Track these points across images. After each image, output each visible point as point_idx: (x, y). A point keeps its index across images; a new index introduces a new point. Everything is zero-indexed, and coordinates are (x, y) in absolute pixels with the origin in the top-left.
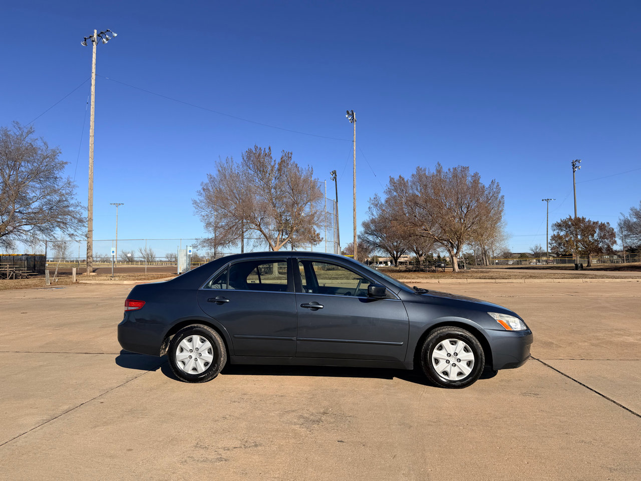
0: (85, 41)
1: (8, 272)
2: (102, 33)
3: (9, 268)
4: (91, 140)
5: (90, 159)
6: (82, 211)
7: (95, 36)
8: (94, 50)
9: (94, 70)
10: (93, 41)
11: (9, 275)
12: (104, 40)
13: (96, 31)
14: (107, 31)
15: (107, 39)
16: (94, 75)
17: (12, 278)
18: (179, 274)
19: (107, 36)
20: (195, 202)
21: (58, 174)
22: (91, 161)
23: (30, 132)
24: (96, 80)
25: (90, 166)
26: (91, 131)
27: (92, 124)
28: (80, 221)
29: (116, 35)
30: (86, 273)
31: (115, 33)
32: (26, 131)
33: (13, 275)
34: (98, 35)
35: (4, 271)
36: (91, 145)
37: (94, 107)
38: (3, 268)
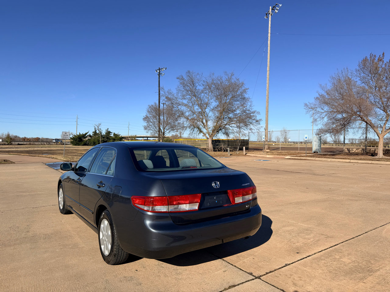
0: (267, 15)
2: (274, 7)
3: (223, 146)
4: (268, 73)
5: (267, 84)
6: (257, 115)
7: (270, 10)
8: (270, 19)
9: (269, 31)
10: (269, 14)
11: (223, 149)
12: (276, 11)
13: (271, 7)
14: (276, 4)
15: (277, 10)
16: (269, 35)
17: (224, 151)
18: (313, 152)
19: (277, 8)
20: (306, 105)
21: (246, 96)
23: (232, 75)
24: (270, 37)
25: (267, 89)
26: (268, 68)
27: (268, 63)
28: (257, 121)
29: (281, 5)
30: (264, 150)
31: (280, 4)
32: (230, 75)
33: (225, 149)
34: (272, 9)
35: (221, 147)
36: (268, 76)
37: (269, 53)
38: (221, 146)
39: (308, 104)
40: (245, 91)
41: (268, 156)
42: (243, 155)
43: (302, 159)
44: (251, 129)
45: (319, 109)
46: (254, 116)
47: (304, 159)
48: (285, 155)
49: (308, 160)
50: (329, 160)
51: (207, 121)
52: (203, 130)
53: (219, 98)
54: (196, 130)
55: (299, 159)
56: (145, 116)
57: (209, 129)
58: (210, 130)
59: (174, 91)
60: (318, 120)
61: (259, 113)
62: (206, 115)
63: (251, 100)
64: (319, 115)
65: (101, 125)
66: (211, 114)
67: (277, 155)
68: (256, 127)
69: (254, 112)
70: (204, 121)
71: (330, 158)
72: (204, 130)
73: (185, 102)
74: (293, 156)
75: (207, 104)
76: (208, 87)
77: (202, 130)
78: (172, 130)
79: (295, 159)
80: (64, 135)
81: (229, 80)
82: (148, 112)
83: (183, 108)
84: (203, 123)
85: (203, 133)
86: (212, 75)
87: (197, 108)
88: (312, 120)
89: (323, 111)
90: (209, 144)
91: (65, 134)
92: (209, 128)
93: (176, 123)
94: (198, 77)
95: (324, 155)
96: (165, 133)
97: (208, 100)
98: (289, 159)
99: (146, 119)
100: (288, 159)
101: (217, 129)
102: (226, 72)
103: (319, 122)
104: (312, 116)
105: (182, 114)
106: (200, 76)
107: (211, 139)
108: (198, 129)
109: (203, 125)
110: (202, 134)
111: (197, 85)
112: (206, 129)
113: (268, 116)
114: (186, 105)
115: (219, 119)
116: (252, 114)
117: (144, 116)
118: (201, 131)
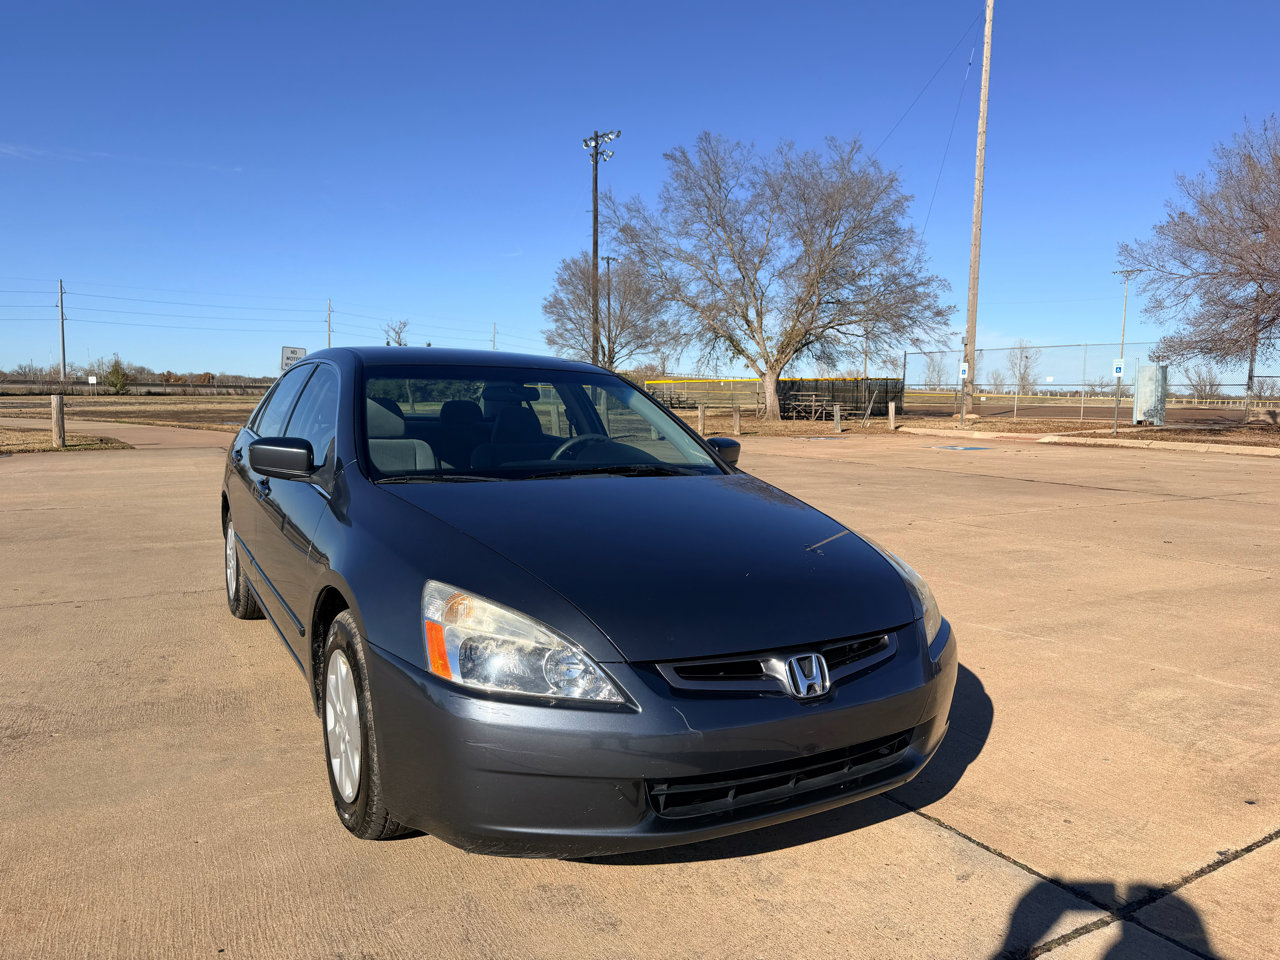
1: (813, 409)
3: (816, 401)
4: (980, 140)
5: (977, 182)
6: (939, 292)
11: (816, 413)
17: (819, 418)
18: (1135, 423)
20: (1125, 249)
21: (903, 223)
22: (977, 185)
23: (856, 148)
25: (976, 197)
26: (980, 122)
27: (983, 106)
28: (939, 313)
30: (959, 415)
32: (848, 149)
33: (821, 413)
35: (806, 406)
36: (979, 153)
37: (988, 68)
38: (806, 401)
39: (1135, 246)
40: (899, 206)
41: (977, 435)
42: (888, 432)
43: (1101, 446)
44: (916, 342)
45: (1174, 266)
46: (928, 295)
47: (1108, 446)
48: (1036, 432)
49: (1122, 447)
50: (1202, 447)
51: (760, 314)
52: (748, 347)
53: (803, 232)
54: (722, 344)
55: (1090, 446)
56: (551, 299)
57: (768, 344)
58: (772, 348)
59: (653, 206)
60: (1167, 303)
61: (945, 285)
62: (758, 295)
63: (920, 238)
64: (1171, 285)
65: (406, 329)
66: (775, 289)
67: (1010, 431)
68: (932, 334)
69: (927, 283)
70: (752, 314)
71: (1204, 442)
72: (752, 347)
73: (687, 245)
74: (1068, 436)
75: (764, 254)
76: (772, 192)
77: (742, 346)
78: (639, 347)
79: (1075, 445)
80: (288, 358)
81: (843, 165)
82: (562, 282)
83: (681, 269)
84: (748, 322)
85: (748, 358)
86: (786, 149)
87: (726, 269)
88: (1144, 301)
89: (1187, 272)
90: (768, 395)
91: (293, 356)
92: (768, 338)
93: (653, 323)
94: (736, 155)
95: (1182, 434)
96: (617, 356)
97: (768, 240)
98: (1055, 444)
99: (554, 307)
100: (1049, 443)
101: (796, 344)
102: (833, 139)
103: (1172, 312)
104: (1144, 290)
105: (676, 290)
106: (745, 152)
107: (775, 377)
108: (728, 342)
109: (746, 327)
110: (743, 360)
111: (732, 183)
112: (758, 343)
113: (975, 295)
114: (689, 259)
115: (804, 304)
116: (920, 289)
117: (545, 299)
118: (739, 351)
